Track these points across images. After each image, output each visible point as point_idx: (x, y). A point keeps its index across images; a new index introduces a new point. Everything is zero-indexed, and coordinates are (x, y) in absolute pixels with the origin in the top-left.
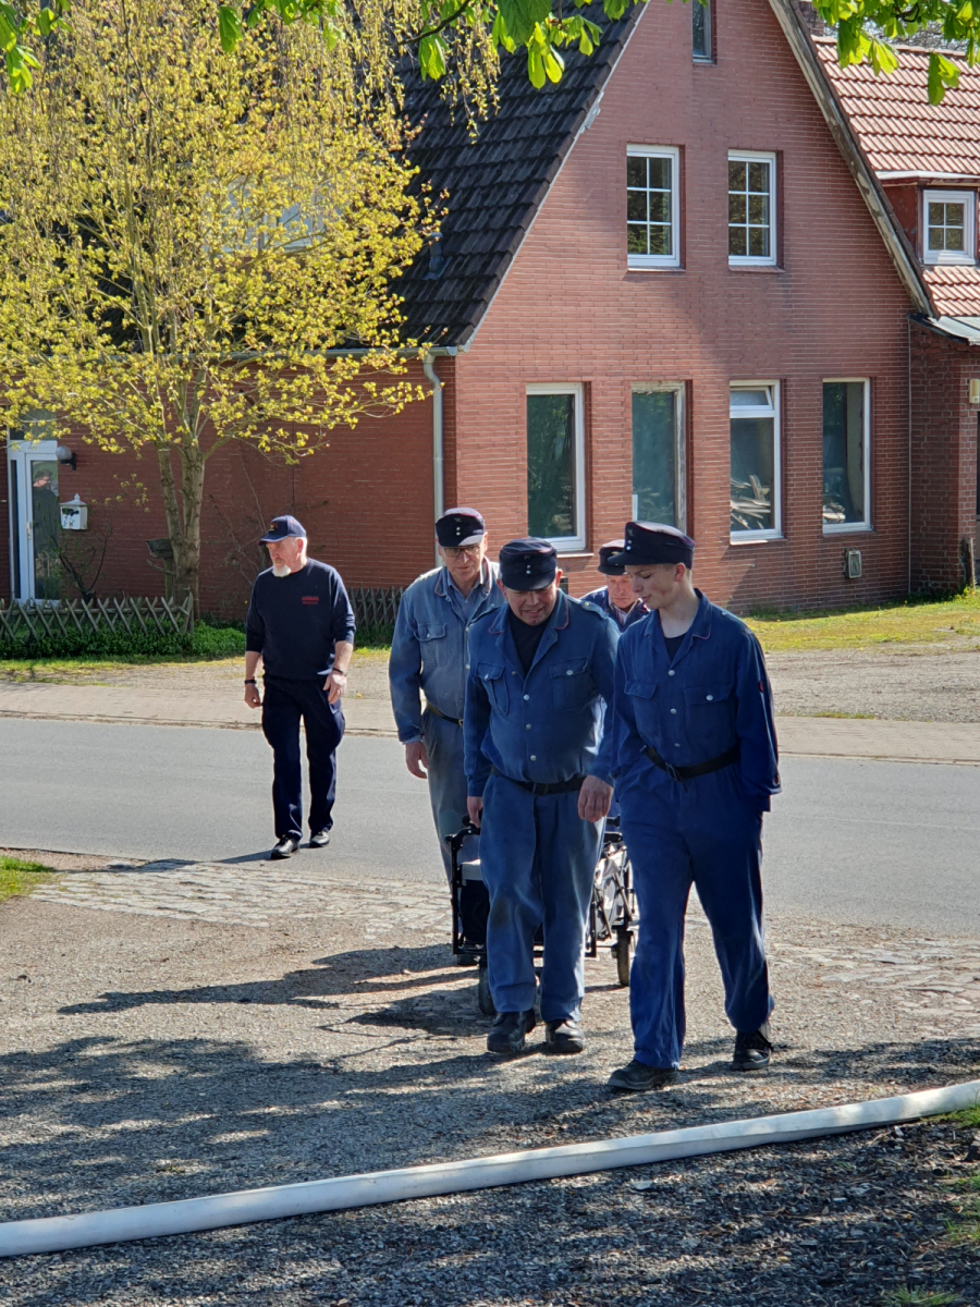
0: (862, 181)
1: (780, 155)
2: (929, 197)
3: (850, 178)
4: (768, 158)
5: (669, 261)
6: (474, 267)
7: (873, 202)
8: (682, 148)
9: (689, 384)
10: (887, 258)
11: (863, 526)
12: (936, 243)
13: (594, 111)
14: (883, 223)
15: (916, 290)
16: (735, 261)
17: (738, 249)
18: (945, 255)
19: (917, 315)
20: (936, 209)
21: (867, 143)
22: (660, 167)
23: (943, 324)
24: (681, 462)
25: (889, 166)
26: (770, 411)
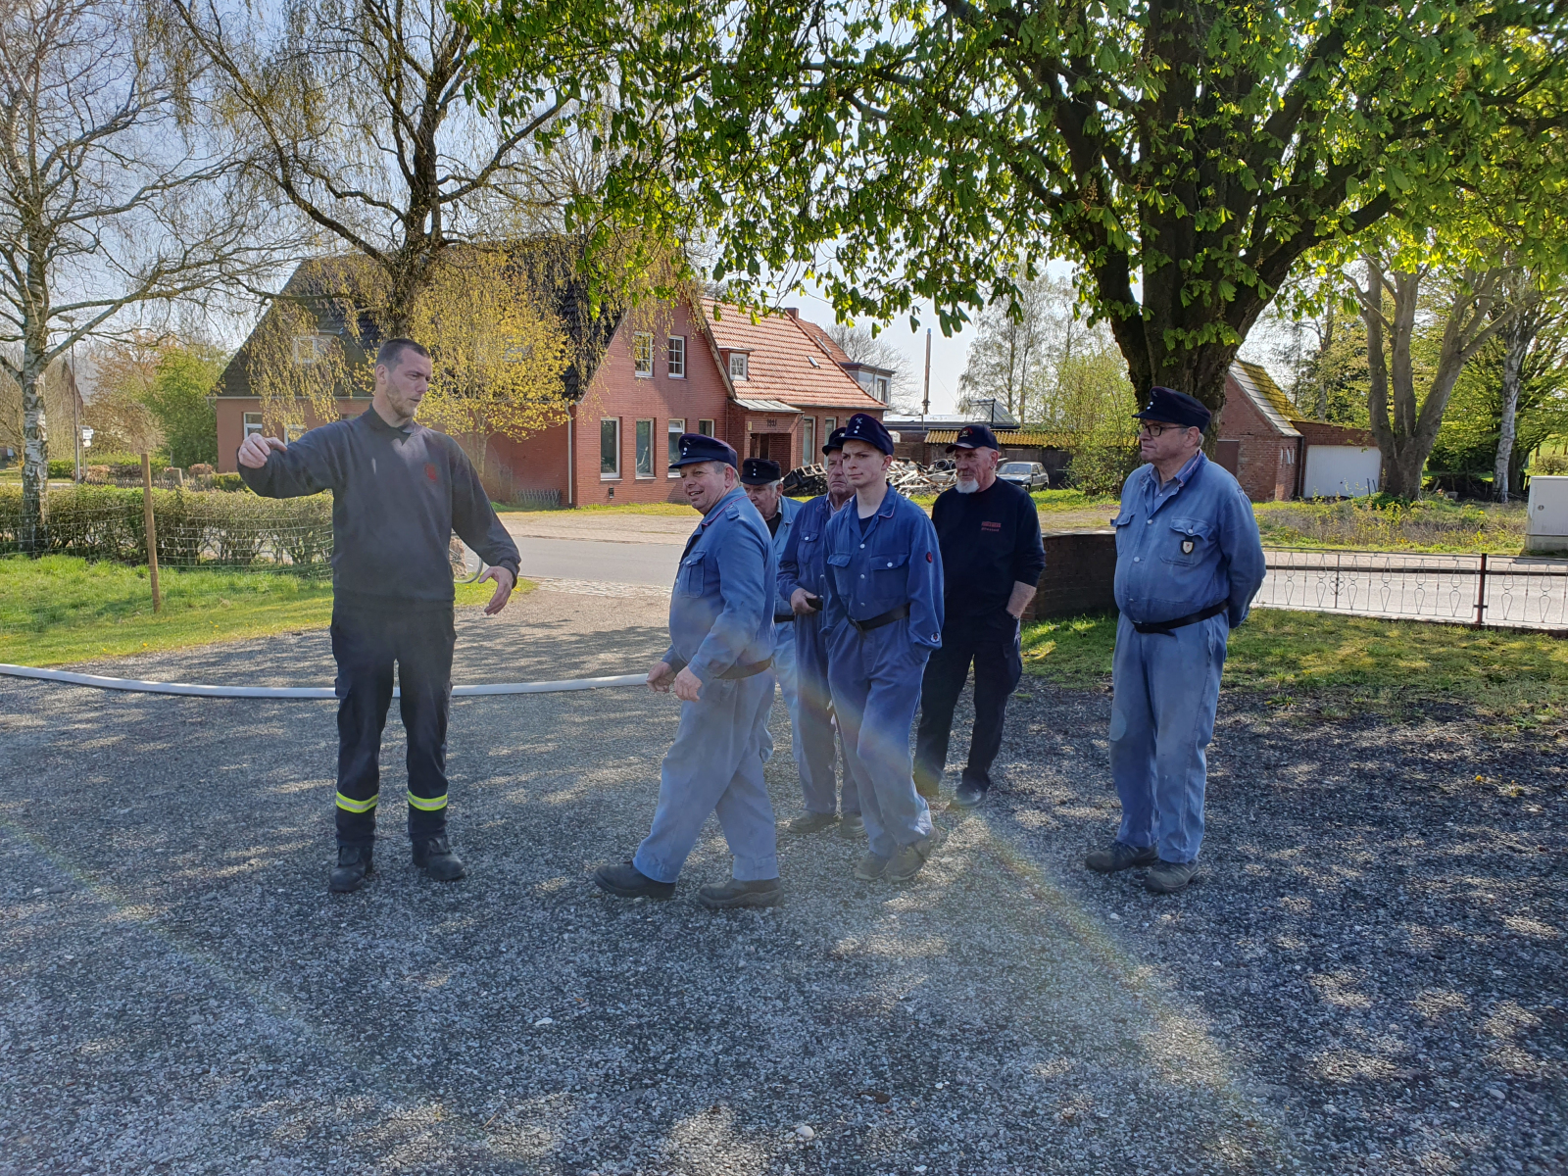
0: (713, 348)
1: (685, 336)
2: (732, 355)
3: (709, 348)
4: (682, 339)
5: (648, 374)
6: (583, 372)
7: (716, 356)
8: (654, 334)
9: (655, 419)
10: (721, 377)
12: (735, 372)
13: (625, 318)
14: (719, 364)
15: (729, 389)
16: (671, 375)
17: (671, 371)
18: (737, 377)
19: (730, 398)
20: (735, 360)
21: (715, 335)
22: (646, 340)
23: (738, 401)
24: (652, 447)
25: (721, 344)
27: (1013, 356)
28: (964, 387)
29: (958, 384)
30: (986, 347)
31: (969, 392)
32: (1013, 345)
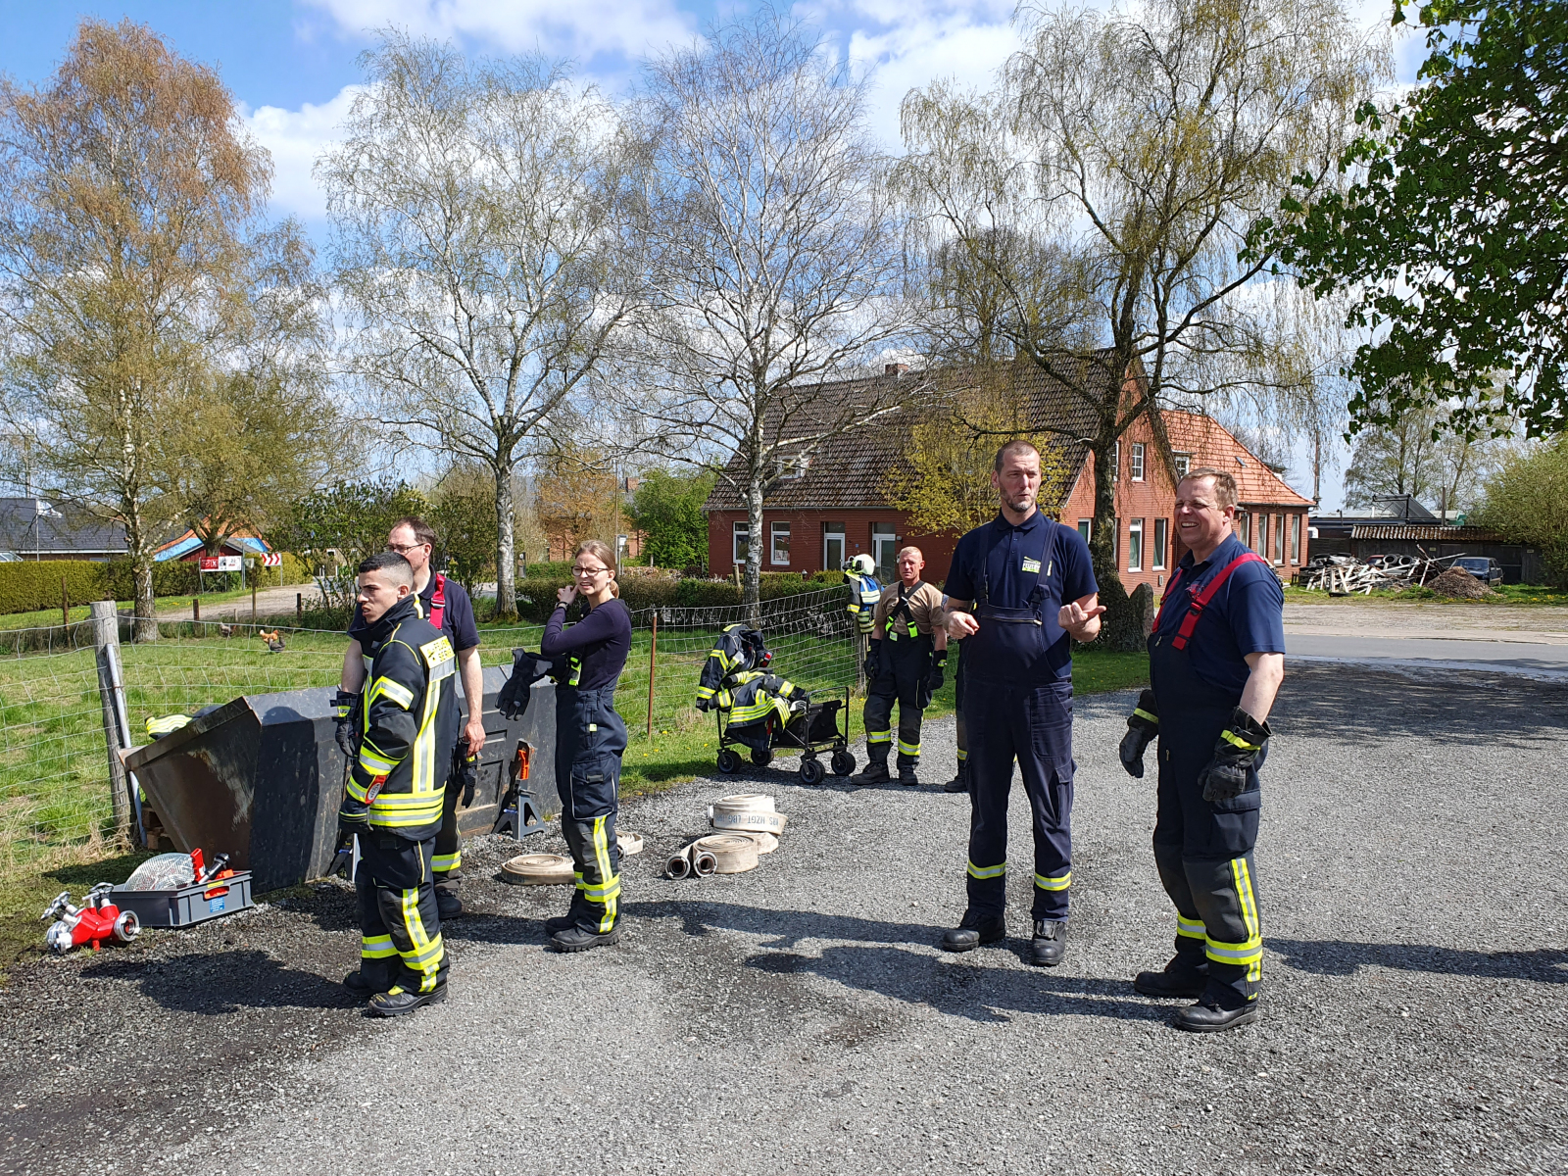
11: (1163, 567)
26: (1139, 529)
27: (1403, 450)
28: (1350, 482)
29: (1343, 479)
30: (1373, 441)
31: (1356, 487)
32: (1402, 439)
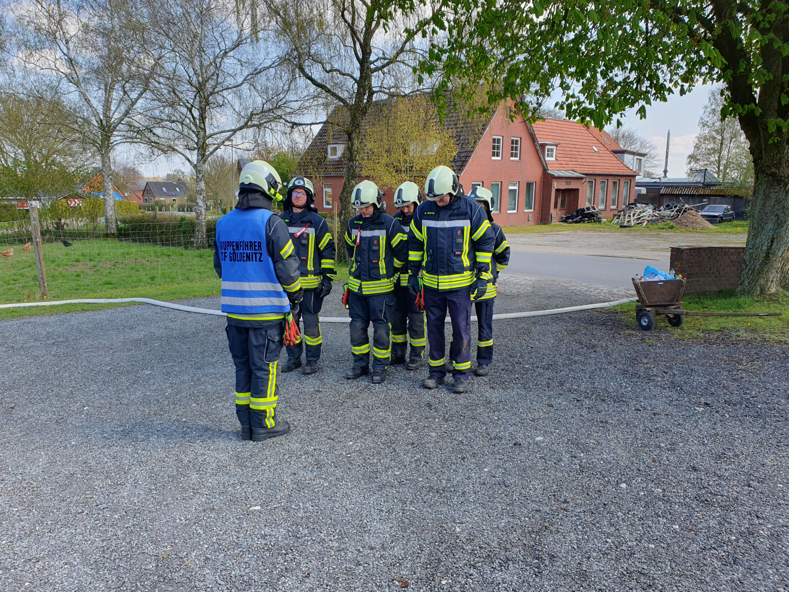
0: (536, 144)
1: (521, 138)
3: (534, 143)
4: (519, 139)
5: (499, 158)
6: (464, 159)
7: (538, 148)
8: (503, 137)
9: (501, 182)
10: (540, 159)
11: (532, 210)
12: (548, 156)
13: (488, 129)
14: (539, 152)
15: (545, 165)
16: (512, 158)
17: (512, 156)
18: (550, 158)
19: (545, 170)
20: (548, 149)
21: (537, 136)
22: (499, 140)
23: (549, 172)
24: (499, 197)
25: (541, 141)
26: (516, 188)
28: (690, 162)
30: (705, 139)
32: (723, 138)
